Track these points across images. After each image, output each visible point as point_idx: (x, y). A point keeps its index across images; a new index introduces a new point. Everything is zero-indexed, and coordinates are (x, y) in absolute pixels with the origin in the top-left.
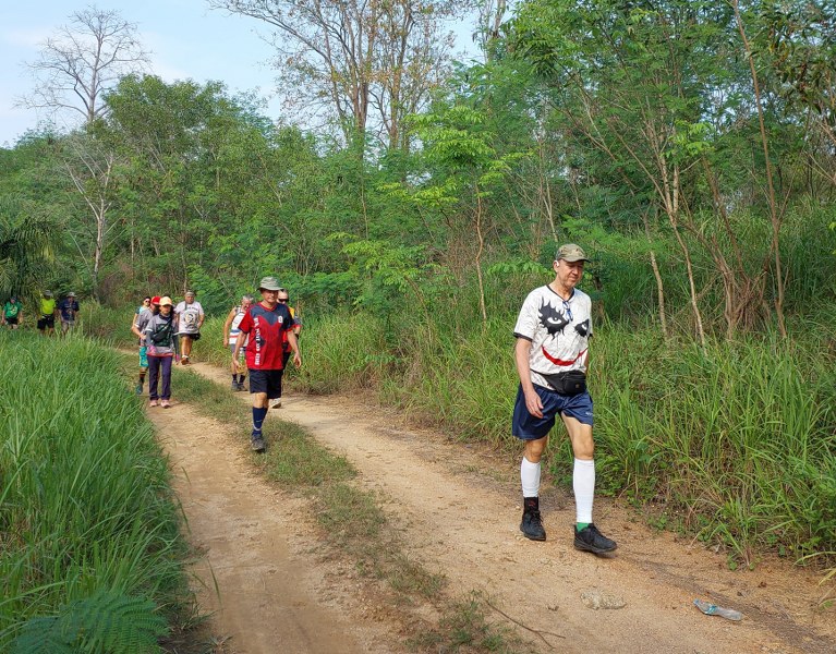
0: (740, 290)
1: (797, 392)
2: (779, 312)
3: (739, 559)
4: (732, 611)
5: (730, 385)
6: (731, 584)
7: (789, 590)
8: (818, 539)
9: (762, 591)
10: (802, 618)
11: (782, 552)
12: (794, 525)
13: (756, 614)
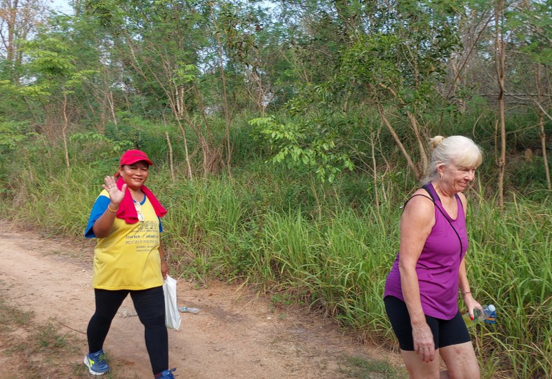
0: (211, 154)
1: (232, 203)
2: (229, 165)
3: (201, 284)
4: (195, 309)
5: (202, 200)
6: (196, 297)
7: (223, 295)
8: (237, 270)
9: (210, 298)
10: (227, 307)
11: (221, 278)
12: (228, 265)
13: (206, 308)
